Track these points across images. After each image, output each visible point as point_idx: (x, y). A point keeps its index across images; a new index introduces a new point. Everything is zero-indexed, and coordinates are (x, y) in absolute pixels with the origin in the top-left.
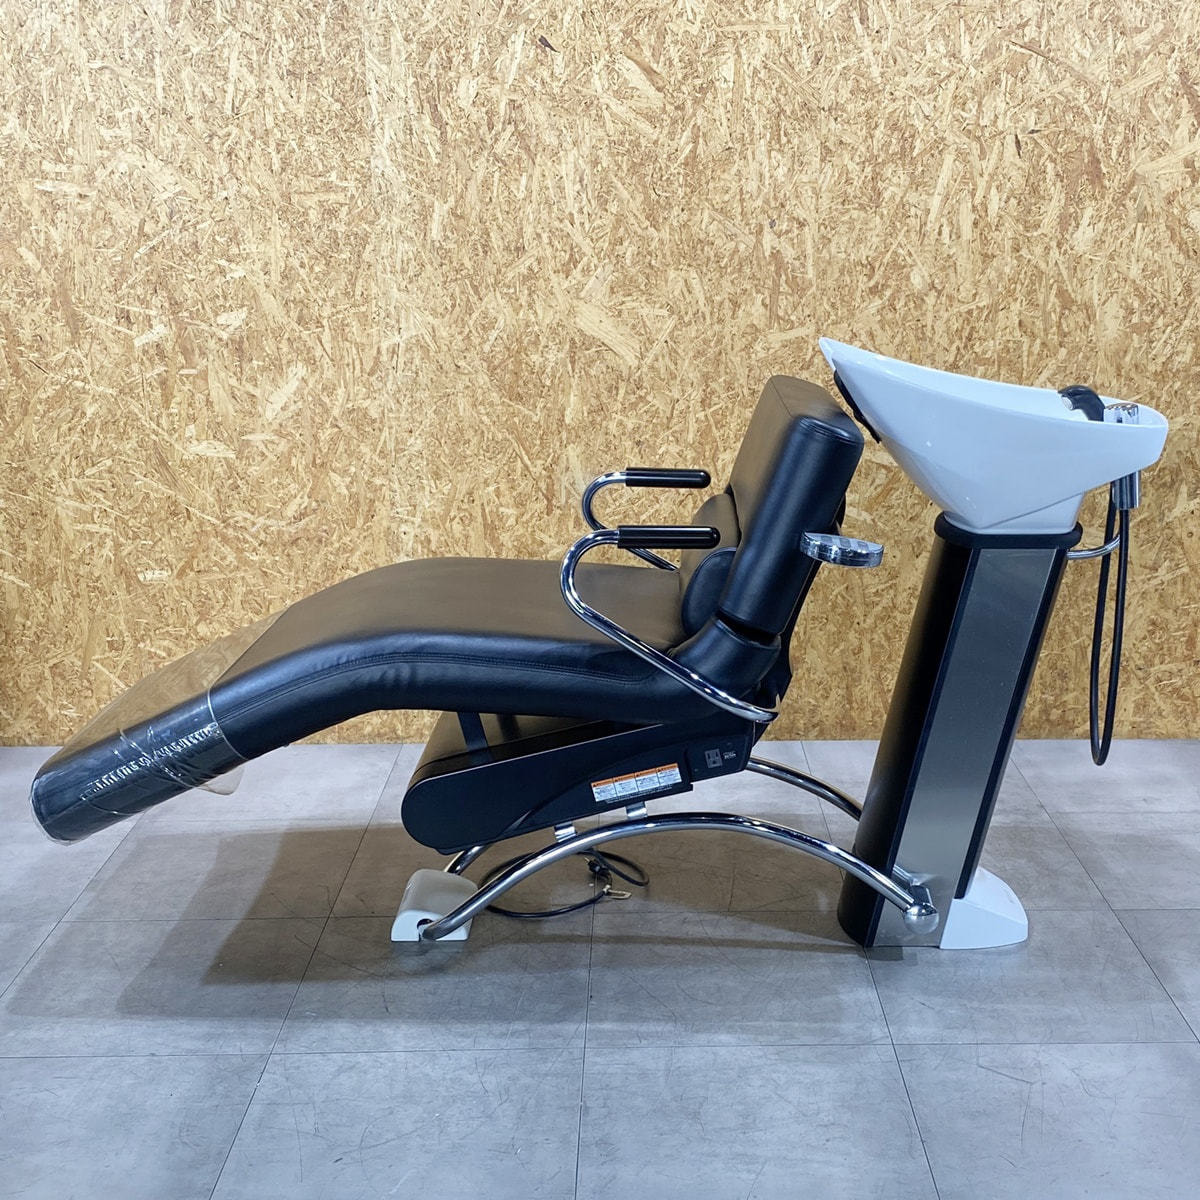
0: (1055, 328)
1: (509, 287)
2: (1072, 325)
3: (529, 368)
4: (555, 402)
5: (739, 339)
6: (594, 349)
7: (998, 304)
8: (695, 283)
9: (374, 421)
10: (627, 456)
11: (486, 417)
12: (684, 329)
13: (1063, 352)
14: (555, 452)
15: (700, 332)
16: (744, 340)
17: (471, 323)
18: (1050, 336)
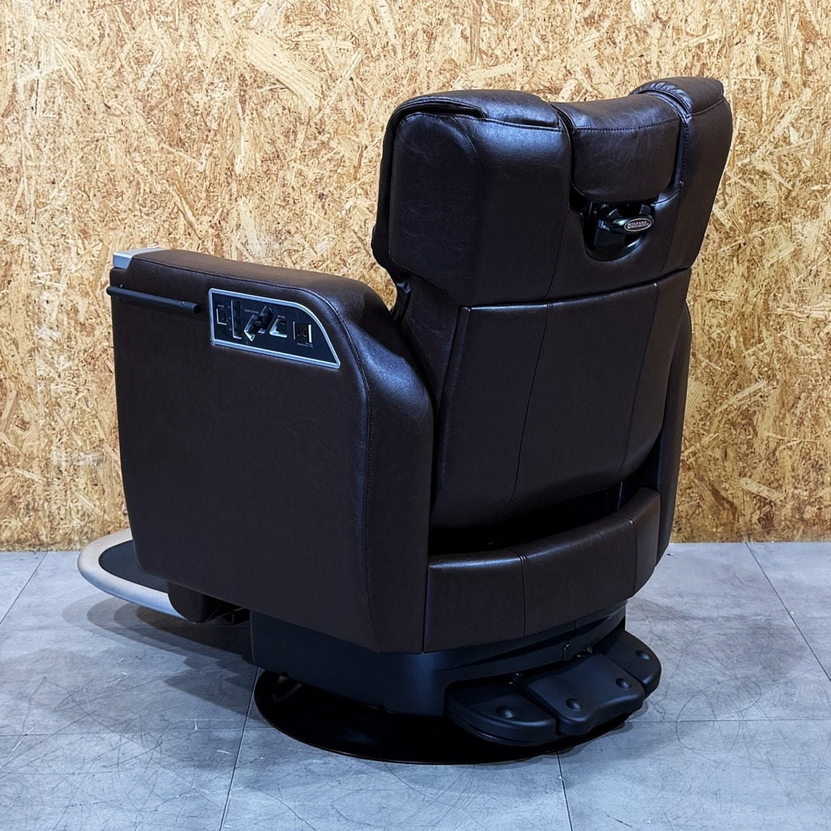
0: (797, 65)
1: (167, 15)
2: (817, 62)
3: (192, 109)
4: (223, 148)
5: (436, 76)
6: (268, 88)
7: (732, 37)
8: (384, 13)
9: (9, 170)
10: (308, 211)
11: (141, 165)
12: (372, 64)
13: (808, 93)
14: (223, 207)
15: (390, 69)
16: (441, 77)
17: (123, 56)
18: (792, 73)
